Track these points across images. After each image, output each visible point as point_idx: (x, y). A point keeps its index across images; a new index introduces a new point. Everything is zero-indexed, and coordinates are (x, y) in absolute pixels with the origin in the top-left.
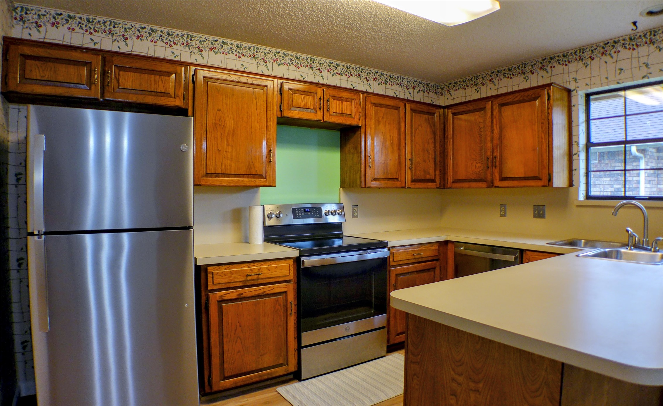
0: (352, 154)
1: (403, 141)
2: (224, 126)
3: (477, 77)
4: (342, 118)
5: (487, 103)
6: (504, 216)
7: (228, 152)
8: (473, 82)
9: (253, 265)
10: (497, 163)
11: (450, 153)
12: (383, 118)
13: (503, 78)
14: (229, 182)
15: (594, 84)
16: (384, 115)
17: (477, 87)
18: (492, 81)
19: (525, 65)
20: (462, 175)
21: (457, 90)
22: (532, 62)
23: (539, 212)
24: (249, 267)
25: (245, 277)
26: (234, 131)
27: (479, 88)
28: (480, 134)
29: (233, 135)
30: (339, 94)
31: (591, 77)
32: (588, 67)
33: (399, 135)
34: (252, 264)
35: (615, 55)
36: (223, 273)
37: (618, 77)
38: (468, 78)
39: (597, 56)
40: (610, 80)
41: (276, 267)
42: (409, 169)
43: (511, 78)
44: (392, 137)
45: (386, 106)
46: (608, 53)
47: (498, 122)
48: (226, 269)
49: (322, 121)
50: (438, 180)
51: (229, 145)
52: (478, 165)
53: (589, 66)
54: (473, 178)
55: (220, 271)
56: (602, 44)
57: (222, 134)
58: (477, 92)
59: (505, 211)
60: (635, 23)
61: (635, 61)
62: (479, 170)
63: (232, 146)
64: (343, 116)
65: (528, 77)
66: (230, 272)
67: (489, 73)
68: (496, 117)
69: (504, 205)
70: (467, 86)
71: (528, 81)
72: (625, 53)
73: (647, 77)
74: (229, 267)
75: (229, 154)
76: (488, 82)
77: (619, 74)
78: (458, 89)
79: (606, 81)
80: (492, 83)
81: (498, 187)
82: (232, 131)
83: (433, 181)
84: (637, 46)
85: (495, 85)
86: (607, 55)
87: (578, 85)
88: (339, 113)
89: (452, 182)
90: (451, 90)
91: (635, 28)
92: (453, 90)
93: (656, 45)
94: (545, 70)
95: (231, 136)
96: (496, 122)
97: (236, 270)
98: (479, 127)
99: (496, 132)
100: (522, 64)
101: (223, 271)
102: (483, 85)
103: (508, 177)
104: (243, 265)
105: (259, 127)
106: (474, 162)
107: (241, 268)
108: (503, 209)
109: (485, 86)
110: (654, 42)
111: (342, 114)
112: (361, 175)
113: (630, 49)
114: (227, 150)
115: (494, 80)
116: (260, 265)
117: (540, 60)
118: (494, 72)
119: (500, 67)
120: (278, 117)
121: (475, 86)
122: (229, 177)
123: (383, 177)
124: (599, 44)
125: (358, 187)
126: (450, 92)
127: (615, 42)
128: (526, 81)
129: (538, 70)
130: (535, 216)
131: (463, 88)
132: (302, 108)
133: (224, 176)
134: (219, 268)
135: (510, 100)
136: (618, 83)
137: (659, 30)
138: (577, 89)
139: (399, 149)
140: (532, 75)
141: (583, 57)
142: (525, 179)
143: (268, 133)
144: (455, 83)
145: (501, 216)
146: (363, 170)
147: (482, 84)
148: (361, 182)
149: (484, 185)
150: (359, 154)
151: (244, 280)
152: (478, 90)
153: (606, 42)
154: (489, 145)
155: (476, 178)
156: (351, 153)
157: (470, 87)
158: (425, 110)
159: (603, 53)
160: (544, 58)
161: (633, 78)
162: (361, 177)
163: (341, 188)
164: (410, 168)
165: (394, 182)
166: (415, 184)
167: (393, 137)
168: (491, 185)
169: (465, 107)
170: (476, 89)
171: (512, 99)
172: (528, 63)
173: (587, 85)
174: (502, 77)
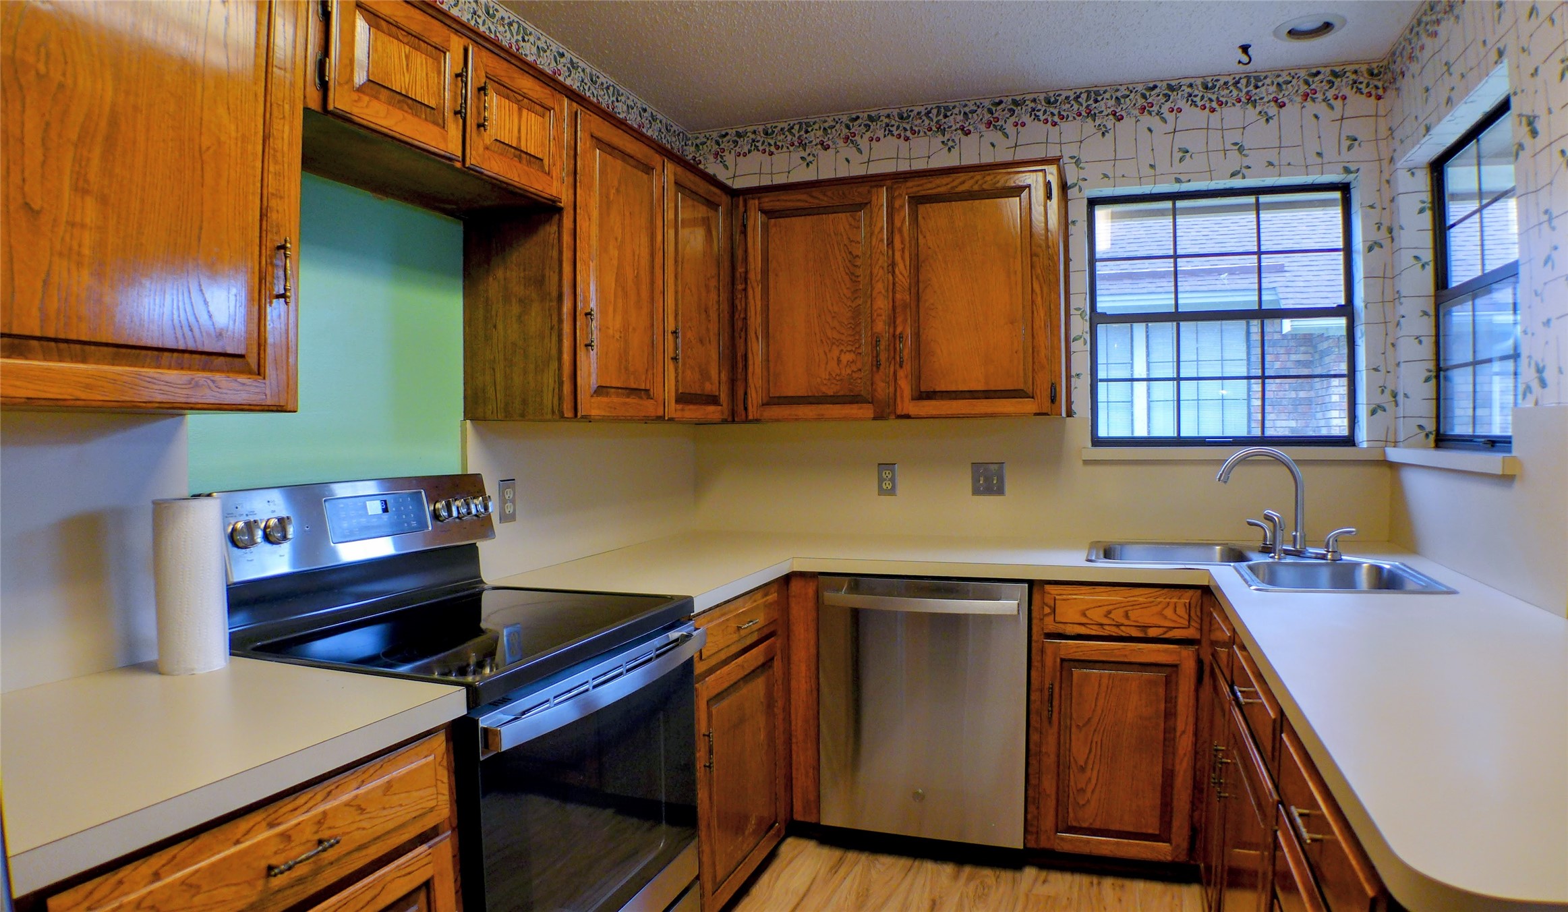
0: (521, 301)
1: (658, 272)
2: (61, 86)
3: (808, 125)
4: (518, 164)
5: (874, 190)
6: (892, 492)
7: (83, 226)
8: (795, 139)
9: (291, 807)
10: (906, 353)
11: (755, 321)
12: (618, 191)
13: (885, 136)
14: (88, 387)
15: (1123, 176)
16: (620, 183)
17: (808, 151)
18: (852, 141)
19: (945, 112)
20: (795, 385)
21: (745, 155)
22: (966, 105)
23: (988, 479)
24: (271, 825)
25: (260, 884)
26: (114, 122)
27: (814, 155)
28: (852, 274)
29: (110, 142)
30: (512, 78)
31: (1115, 160)
32: (1110, 136)
33: (652, 255)
34: (287, 805)
35: (1170, 117)
36: (144, 905)
37: (1178, 167)
38: (780, 125)
39: (1129, 114)
40: (1158, 171)
41: (389, 785)
42: (670, 361)
43: (907, 139)
44: (636, 257)
45: (625, 156)
46: (1155, 108)
47: (907, 245)
48: (157, 876)
49: (458, 165)
50: (724, 398)
51: (85, 192)
52: (846, 358)
53: (1111, 132)
54: (830, 393)
55: (126, 899)
56: (1140, 88)
57: (48, 124)
58: (808, 165)
59: (893, 480)
60: (1245, 49)
61: (1215, 136)
62: (849, 371)
63: (103, 200)
64: (520, 158)
65: (953, 140)
66: (184, 882)
67: (845, 119)
68: (900, 230)
69: (890, 466)
70: (777, 147)
71: (955, 152)
72: (1192, 116)
73: (1241, 175)
74: (174, 857)
75: (88, 239)
76: (841, 143)
77: (1181, 160)
78: (750, 151)
79: (1152, 172)
80: (851, 145)
81: (908, 417)
82: (103, 124)
83: (713, 400)
84: (1220, 104)
85: (860, 151)
86: (1153, 114)
87: (1083, 174)
88: (511, 146)
89: (763, 405)
90: (726, 153)
91: (1245, 59)
92: (733, 152)
93: (1259, 108)
94: (1000, 130)
95: (97, 151)
96: (902, 242)
97: (213, 865)
98: (850, 253)
99: (902, 269)
100: (939, 108)
101: (144, 891)
102: (827, 148)
103: (937, 390)
104: (243, 824)
105: (233, 134)
106: (834, 347)
107: (238, 842)
108: (887, 474)
109: (831, 151)
110: (1255, 100)
111: (520, 153)
112: (560, 376)
113: (1204, 107)
114: (78, 219)
115: (857, 138)
116: (319, 797)
117: (987, 103)
118: (858, 118)
119: (875, 106)
120: (306, 110)
121: (801, 148)
122: (84, 360)
123: (619, 385)
124: (1134, 85)
125: (549, 416)
126: (721, 157)
127: (1171, 88)
128: (949, 149)
129: (983, 127)
130: (976, 491)
131: (765, 150)
132: (400, 94)
133: (59, 350)
134: (121, 882)
135: (942, 190)
136: (1178, 181)
137: (1266, 78)
138: (1081, 183)
139: (652, 300)
140: (964, 138)
141: (1097, 112)
142: (988, 394)
143: (271, 169)
144: (739, 135)
145: (882, 492)
146: (567, 357)
147: (822, 144)
148: (560, 398)
149: (867, 411)
150: (554, 304)
151: (254, 899)
152: (810, 158)
153: (1151, 85)
154: (882, 304)
155: (841, 393)
156: (514, 300)
157: (785, 149)
158: (701, 192)
159: (1143, 109)
160: (997, 100)
161: (1211, 174)
162: (561, 383)
163: (468, 421)
164: (675, 359)
165: (641, 402)
166: (683, 410)
167: (639, 256)
168: (885, 411)
169: (804, 197)
170: (803, 158)
171: (949, 186)
172: (954, 107)
173: (1106, 176)
174: (880, 134)
